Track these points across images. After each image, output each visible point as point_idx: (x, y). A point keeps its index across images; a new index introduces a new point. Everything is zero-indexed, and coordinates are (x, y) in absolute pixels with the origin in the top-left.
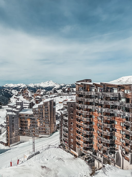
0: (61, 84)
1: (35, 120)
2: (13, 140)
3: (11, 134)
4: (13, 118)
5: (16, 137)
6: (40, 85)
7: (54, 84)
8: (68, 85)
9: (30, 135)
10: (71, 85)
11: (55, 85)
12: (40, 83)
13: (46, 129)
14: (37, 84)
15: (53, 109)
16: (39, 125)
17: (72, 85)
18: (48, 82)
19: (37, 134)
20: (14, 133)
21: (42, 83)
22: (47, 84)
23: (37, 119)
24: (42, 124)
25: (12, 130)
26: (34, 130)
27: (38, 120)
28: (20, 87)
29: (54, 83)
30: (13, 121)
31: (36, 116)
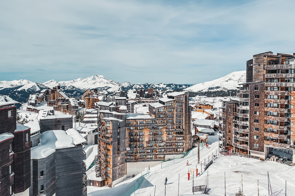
0: (123, 84)
1: (158, 129)
2: (117, 172)
3: (115, 160)
4: (119, 128)
5: (122, 166)
6: (74, 85)
7: (107, 83)
8: (138, 86)
9: (148, 159)
10: (142, 86)
11: (110, 85)
12: (74, 80)
13: (179, 144)
14: (66, 82)
15: (188, 108)
16: (165, 138)
17: (145, 86)
18: (94, 79)
19: (162, 156)
20: (119, 158)
21: (79, 79)
22: (90, 82)
23: (162, 127)
24: (170, 136)
25: (116, 152)
26: (157, 148)
27: (163, 129)
28: (19, 89)
29: (106, 81)
30: (119, 134)
31: (160, 122)
